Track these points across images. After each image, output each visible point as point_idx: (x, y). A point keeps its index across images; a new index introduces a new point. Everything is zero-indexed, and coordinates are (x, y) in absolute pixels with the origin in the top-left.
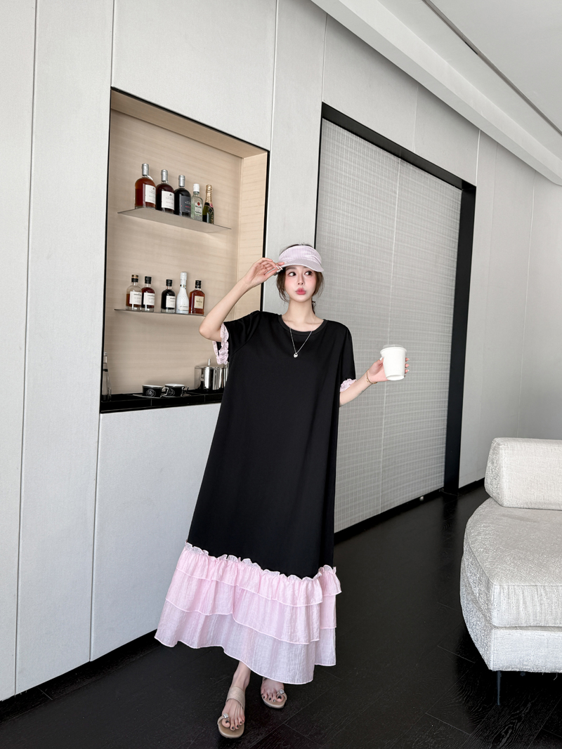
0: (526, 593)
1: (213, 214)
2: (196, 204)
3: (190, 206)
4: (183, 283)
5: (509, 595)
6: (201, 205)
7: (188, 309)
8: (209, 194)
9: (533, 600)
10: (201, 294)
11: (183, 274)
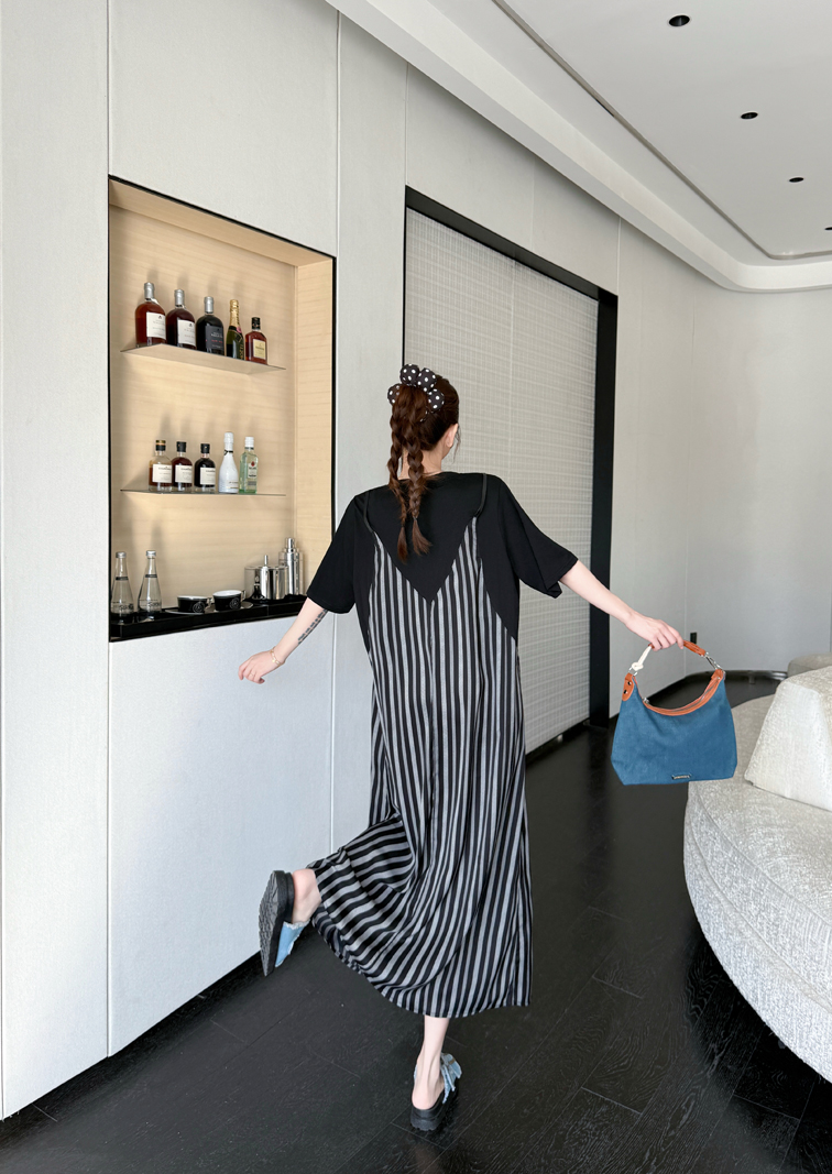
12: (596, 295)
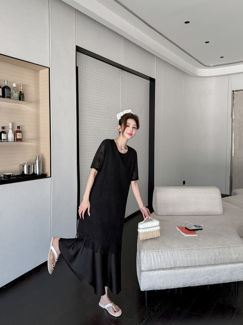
0: (154, 255)
1: (24, 96)
2: (14, 92)
3: (11, 94)
4: (10, 127)
5: (147, 256)
6: (17, 93)
7: (13, 139)
8: (21, 87)
9: (157, 257)
10: (20, 132)
11: (10, 123)
12: (149, 79)
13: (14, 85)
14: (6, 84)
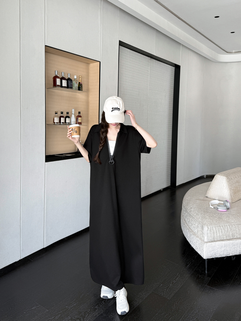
1: (82, 86)
3: (72, 84)
6: (77, 83)
7: (75, 122)
8: (80, 79)
11: (73, 109)
12: (174, 65)
13: (75, 77)
14: (69, 77)
